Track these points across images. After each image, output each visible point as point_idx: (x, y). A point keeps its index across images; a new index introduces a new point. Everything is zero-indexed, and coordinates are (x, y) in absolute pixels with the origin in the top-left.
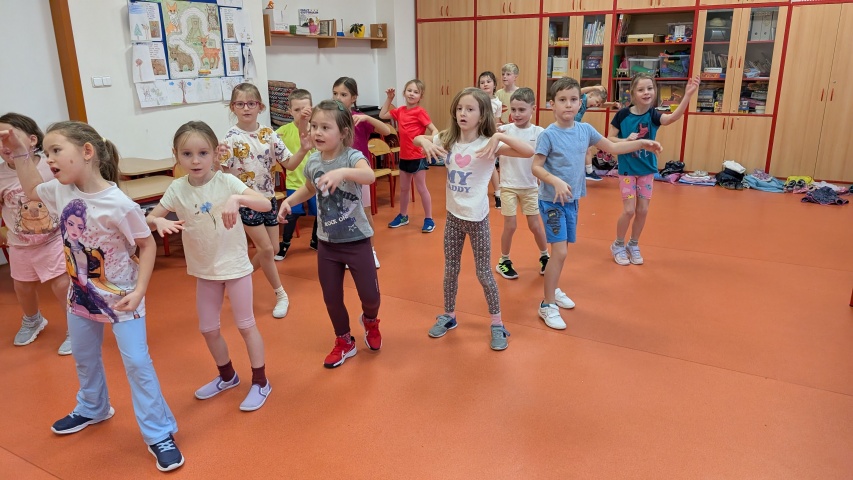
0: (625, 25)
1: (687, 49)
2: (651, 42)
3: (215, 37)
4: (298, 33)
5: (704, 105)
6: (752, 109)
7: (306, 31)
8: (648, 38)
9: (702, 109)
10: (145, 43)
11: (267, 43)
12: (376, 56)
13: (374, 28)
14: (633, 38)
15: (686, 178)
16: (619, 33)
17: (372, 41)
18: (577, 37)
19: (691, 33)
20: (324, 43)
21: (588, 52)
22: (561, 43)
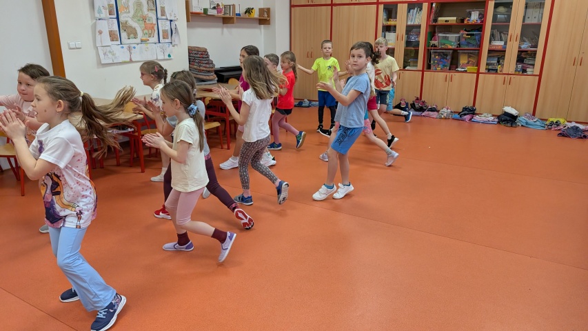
0: (436, 11)
1: (480, 28)
2: (455, 22)
3: (152, 15)
4: (209, 14)
5: (490, 67)
6: (524, 71)
7: (214, 12)
8: (452, 19)
9: (489, 70)
10: (104, 19)
11: (188, 20)
12: (263, 30)
13: (261, 11)
14: (442, 20)
15: (477, 118)
16: (432, 16)
17: (260, 19)
18: (403, 18)
19: (483, 16)
20: (226, 21)
21: (410, 29)
22: (392, 22)
